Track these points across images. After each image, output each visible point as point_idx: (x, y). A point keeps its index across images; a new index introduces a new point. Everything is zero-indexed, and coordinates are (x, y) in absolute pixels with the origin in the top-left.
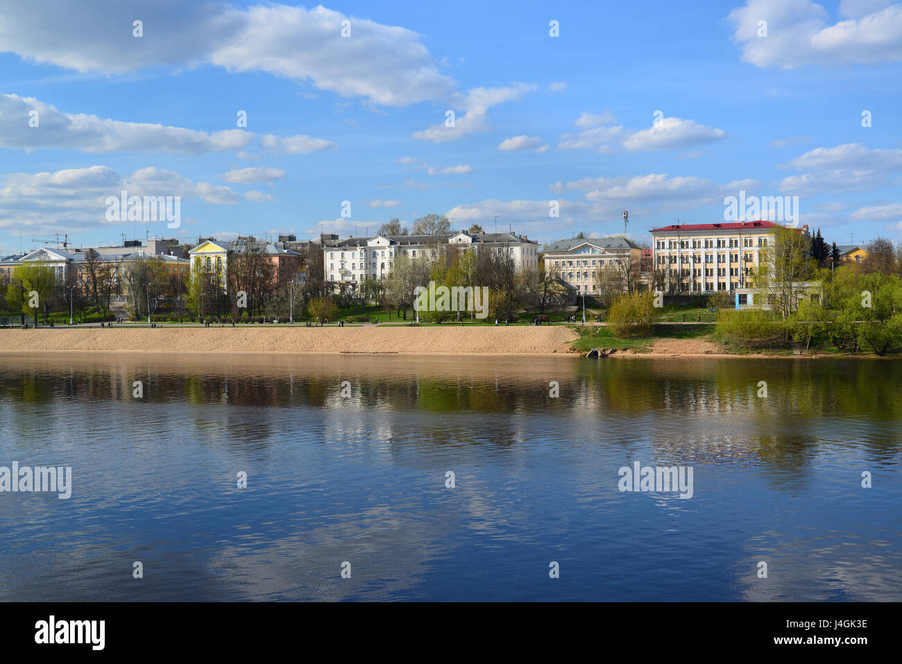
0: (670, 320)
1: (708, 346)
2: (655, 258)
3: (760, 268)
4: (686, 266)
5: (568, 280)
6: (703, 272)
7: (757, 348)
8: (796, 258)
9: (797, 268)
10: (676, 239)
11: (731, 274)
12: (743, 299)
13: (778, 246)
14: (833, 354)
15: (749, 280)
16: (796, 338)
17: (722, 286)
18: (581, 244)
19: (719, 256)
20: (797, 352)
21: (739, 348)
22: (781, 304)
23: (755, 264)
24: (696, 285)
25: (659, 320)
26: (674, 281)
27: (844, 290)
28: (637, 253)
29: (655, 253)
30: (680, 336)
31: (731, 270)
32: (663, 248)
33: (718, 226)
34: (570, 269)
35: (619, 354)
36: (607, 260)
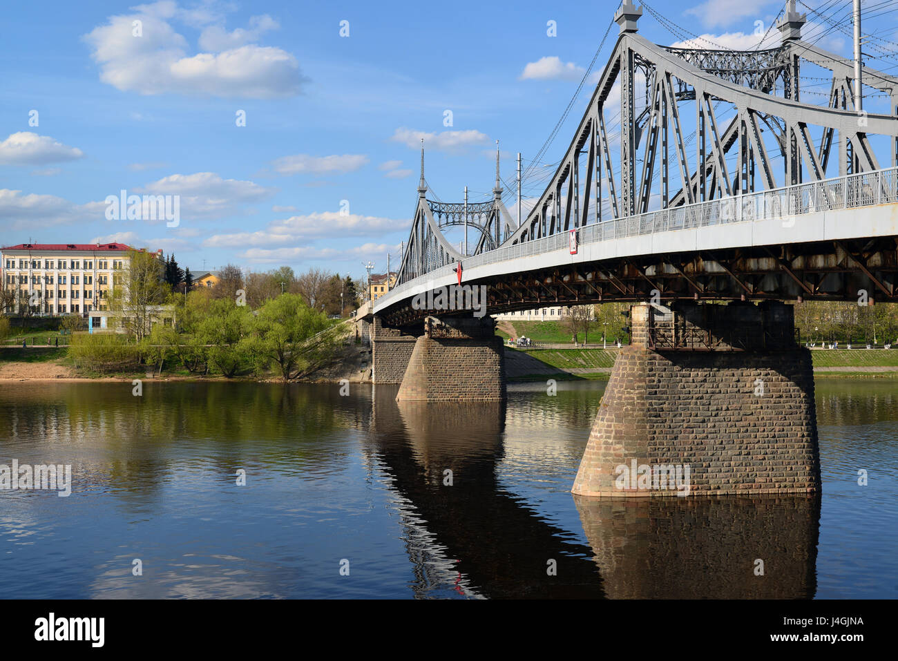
1: (60, 370)
2: (4, 278)
3: (114, 291)
4: (37, 287)
6: (55, 294)
7: (110, 371)
8: (150, 282)
9: (151, 292)
10: (28, 258)
11: (85, 296)
12: (97, 322)
13: (133, 270)
14: (183, 376)
15: (103, 302)
16: (149, 361)
17: (75, 308)
19: (72, 278)
20: (149, 375)
21: (91, 372)
22: (135, 327)
23: (109, 286)
24: (48, 307)
25: (9, 343)
26: (24, 303)
27: (196, 314)
29: (5, 272)
30: (30, 360)
31: (85, 292)
32: (14, 268)
33: (72, 247)
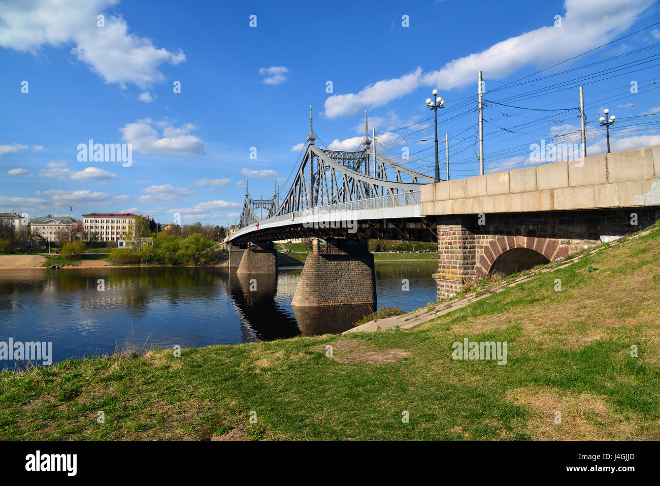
0: (89, 253)
1: (106, 263)
2: (84, 227)
3: (129, 232)
4: (97, 230)
5: (42, 235)
6: (105, 233)
7: (126, 263)
8: (143, 229)
9: (143, 232)
10: (94, 219)
11: (117, 234)
12: (121, 244)
13: (136, 224)
14: (156, 265)
15: (124, 236)
16: (142, 259)
17: (113, 239)
18: (49, 219)
19: (112, 227)
20: (142, 265)
21: (118, 263)
22: (136, 246)
23: (127, 230)
24: (102, 239)
25: (85, 253)
26: (92, 236)
27: (161, 241)
28: (76, 224)
29: (84, 224)
30: (94, 259)
31: (117, 232)
32: (88, 223)
33: (112, 215)
34: (43, 230)
35: (66, 267)
36: (61, 227)
